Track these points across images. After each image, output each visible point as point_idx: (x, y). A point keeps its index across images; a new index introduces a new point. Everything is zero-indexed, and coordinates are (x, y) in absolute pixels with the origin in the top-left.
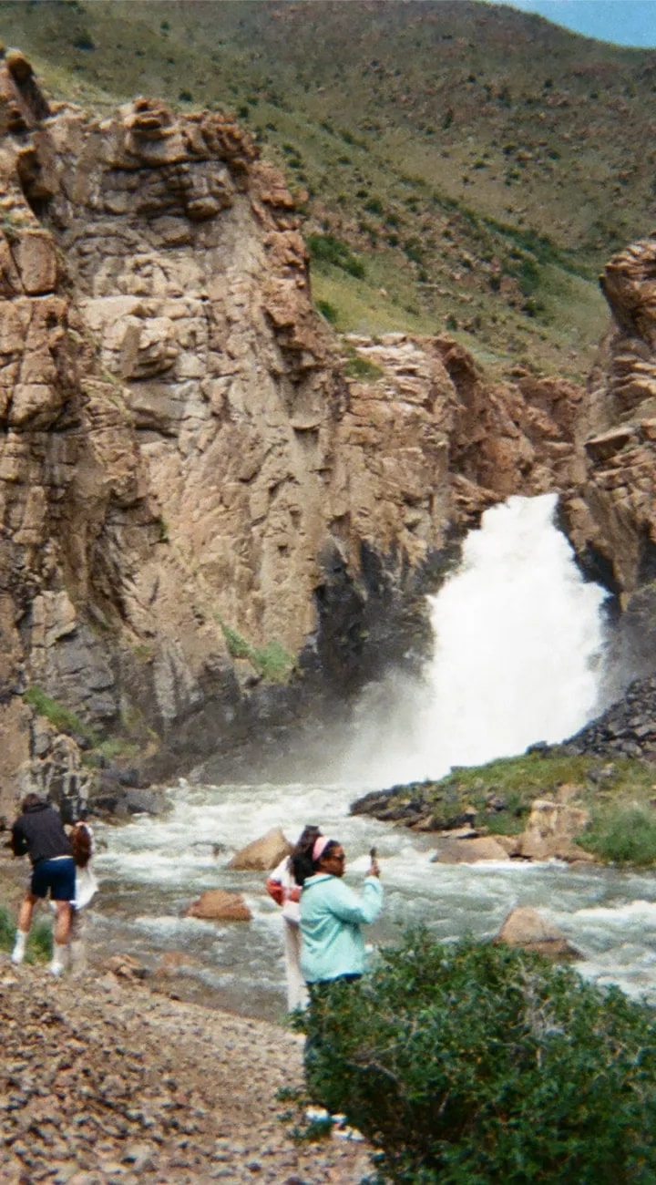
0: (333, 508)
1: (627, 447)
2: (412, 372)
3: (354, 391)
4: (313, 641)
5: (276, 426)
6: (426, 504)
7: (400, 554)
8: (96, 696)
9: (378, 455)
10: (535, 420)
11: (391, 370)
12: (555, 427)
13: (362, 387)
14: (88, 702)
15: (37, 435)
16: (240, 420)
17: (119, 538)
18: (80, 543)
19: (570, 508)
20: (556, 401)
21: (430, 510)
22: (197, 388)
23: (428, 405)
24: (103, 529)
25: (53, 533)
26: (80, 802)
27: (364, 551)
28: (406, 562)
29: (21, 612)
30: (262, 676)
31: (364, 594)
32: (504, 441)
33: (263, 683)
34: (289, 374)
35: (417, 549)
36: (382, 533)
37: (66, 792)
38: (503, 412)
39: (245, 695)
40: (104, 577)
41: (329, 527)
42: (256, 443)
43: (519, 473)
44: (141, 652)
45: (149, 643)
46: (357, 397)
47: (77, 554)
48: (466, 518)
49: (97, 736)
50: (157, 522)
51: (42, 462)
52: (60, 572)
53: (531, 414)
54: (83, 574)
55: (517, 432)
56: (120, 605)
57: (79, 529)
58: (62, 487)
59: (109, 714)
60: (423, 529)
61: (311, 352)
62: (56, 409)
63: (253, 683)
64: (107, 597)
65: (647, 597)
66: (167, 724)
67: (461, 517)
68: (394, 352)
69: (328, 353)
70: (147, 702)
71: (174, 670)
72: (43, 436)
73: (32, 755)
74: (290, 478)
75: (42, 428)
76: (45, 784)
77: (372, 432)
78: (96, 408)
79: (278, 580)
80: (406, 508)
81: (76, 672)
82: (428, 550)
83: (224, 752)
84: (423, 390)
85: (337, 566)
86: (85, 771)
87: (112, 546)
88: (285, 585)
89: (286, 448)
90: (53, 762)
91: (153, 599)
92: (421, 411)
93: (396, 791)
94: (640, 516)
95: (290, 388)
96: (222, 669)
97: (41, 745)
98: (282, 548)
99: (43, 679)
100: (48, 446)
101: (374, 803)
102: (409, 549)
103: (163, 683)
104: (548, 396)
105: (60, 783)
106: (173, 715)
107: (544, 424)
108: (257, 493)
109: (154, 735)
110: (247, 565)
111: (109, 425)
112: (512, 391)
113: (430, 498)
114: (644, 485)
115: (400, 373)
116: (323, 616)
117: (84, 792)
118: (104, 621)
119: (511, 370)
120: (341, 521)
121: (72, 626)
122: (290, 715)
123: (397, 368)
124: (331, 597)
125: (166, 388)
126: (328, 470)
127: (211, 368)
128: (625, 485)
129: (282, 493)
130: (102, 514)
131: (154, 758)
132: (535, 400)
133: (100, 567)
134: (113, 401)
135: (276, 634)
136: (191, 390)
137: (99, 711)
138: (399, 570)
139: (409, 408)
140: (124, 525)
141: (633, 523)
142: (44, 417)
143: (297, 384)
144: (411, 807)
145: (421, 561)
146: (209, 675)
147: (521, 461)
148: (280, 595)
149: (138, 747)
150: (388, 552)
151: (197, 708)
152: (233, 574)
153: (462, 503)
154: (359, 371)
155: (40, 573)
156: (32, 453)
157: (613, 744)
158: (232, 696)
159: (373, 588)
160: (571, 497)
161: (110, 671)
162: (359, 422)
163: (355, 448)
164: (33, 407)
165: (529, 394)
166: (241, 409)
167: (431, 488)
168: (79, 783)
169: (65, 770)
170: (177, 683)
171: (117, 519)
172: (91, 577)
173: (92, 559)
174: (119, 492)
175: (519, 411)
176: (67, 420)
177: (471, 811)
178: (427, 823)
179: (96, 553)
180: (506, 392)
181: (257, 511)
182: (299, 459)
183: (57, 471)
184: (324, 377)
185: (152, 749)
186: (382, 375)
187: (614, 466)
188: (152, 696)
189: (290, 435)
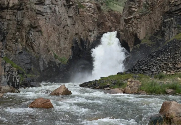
0: (75, 32)
1: (132, 20)
2: (91, 7)
3: (80, 10)
4: (71, 57)
5: (65, 15)
6: (93, 32)
7: (88, 41)
8: (26, 65)
9: (84, 22)
10: (112, 19)
11: (87, 7)
12: (116, 21)
13: (81, 9)
14: (25, 66)
15: (14, 10)
16: (58, 13)
17: (32, 34)
18: (24, 34)
19: (120, 34)
20: (116, 16)
21: (94, 33)
22: (49, 7)
23: (93, 13)
24: (29, 32)
25: (18, 31)
26: (17, 83)
27: (81, 40)
28: (89, 42)
29: (3, 38)
30: (61, 63)
31: (81, 48)
32: (106, 23)
33: (61, 64)
34: (67, 6)
35: (91, 40)
36: (85, 37)
37: (13, 80)
38: (106, 17)
39: (58, 66)
40: (29, 42)
41: (75, 35)
42: (61, 18)
43: (109, 29)
44: (36, 57)
45: (38, 55)
46: (80, 11)
47: (23, 37)
48: (100, 35)
49: (26, 73)
50: (40, 31)
51: (16, 16)
52: (19, 39)
53: (111, 18)
54: (25, 40)
55: (109, 21)
56: (32, 47)
57: (24, 31)
58: (20, 22)
59: (29, 68)
60: (92, 37)
61: (71, 1)
62: (19, 5)
63: (59, 64)
64: (30, 46)
65: (136, 48)
66: (41, 71)
67: (99, 35)
68: (87, 4)
69: (75, 2)
70: (37, 67)
71: (43, 61)
72: (16, 11)
73: (5, 71)
74: (67, 25)
75: (16, 9)
76: (8, 78)
77: (83, 18)
78: (28, 7)
79: (65, 45)
80: (89, 32)
81: (22, 60)
82: (93, 40)
83: (53, 77)
84: (93, 11)
85: (76, 42)
86: (18, 76)
87: (31, 35)
88: (66, 46)
89: (66, 20)
90: (10, 73)
91: (39, 46)
92: (92, 14)
93: (89, 82)
94: (134, 33)
95: (67, 8)
96: (53, 61)
97: (7, 69)
98: (65, 39)
99: (15, 61)
100: (17, 13)
101: (85, 84)
102: (90, 40)
103: (41, 63)
104: (114, 15)
105: (12, 78)
106: (43, 70)
107: (114, 20)
108: (61, 28)
109: (39, 73)
110: (58, 41)
111: (30, 11)
112: (108, 14)
113: (94, 31)
114: (135, 27)
115: (88, 7)
116: (73, 52)
117: (18, 81)
118: (29, 50)
119: (108, 10)
120: (77, 34)
121: (22, 50)
122: (67, 70)
123: (88, 6)
124: (75, 49)
125: (43, 6)
126: (75, 24)
127: (52, 3)
128: (132, 27)
129: (65, 28)
130: (29, 29)
131: (39, 78)
132: (112, 16)
133: (28, 40)
134: (32, 6)
135: (64, 55)
136: (48, 7)
137: (27, 68)
138: (88, 44)
139: (90, 14)
140: (33, 31)
141: (133, 34)
142: (16, 7)
143: (69, 8)
144: (93, 85)
145: (92, 42)
146: (51, 62)
147: (110, 26)
148: (65, 48)
149: (35, 75)
150: (86, 40)
151: (48, 68)
152: (55, 43)
153: (99, 32)
154: (81, 7)
155: (15, 39)
156: (13, 14)
157: (137, 71)
158: (55, 66)
159: (83, 47)
160: (120, 32)
161: (30, 60)
162: (81, 16)
163: (80, 21)
164: (14, 4)
165: (111, 15)
166: (58, 11)
167: (94, 29)
168: (16, 78)
169: (13, 75)
170: (44, 63)
171: (32, 30)
172: (26, 41)
173: (26, 38)
174: (32, 24)
175: (109, 18)
176: (21, 8)
177: (108, 84)
178: (98, 87)
179: (27, 36)
180: (107, 14)
181: (61, 31)
182: (69, 22)
183: (19, 18)
184: (74, 6)
185: (38, 76)
186: (85, 8)
187: (129, 24)
188: (39, 66)
189: (67, 17)
